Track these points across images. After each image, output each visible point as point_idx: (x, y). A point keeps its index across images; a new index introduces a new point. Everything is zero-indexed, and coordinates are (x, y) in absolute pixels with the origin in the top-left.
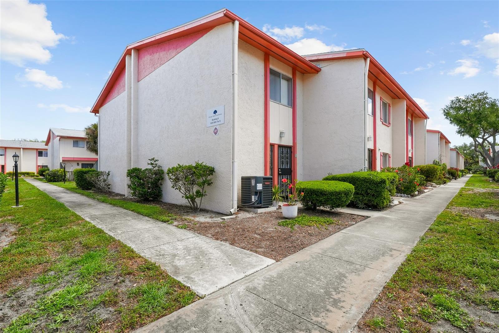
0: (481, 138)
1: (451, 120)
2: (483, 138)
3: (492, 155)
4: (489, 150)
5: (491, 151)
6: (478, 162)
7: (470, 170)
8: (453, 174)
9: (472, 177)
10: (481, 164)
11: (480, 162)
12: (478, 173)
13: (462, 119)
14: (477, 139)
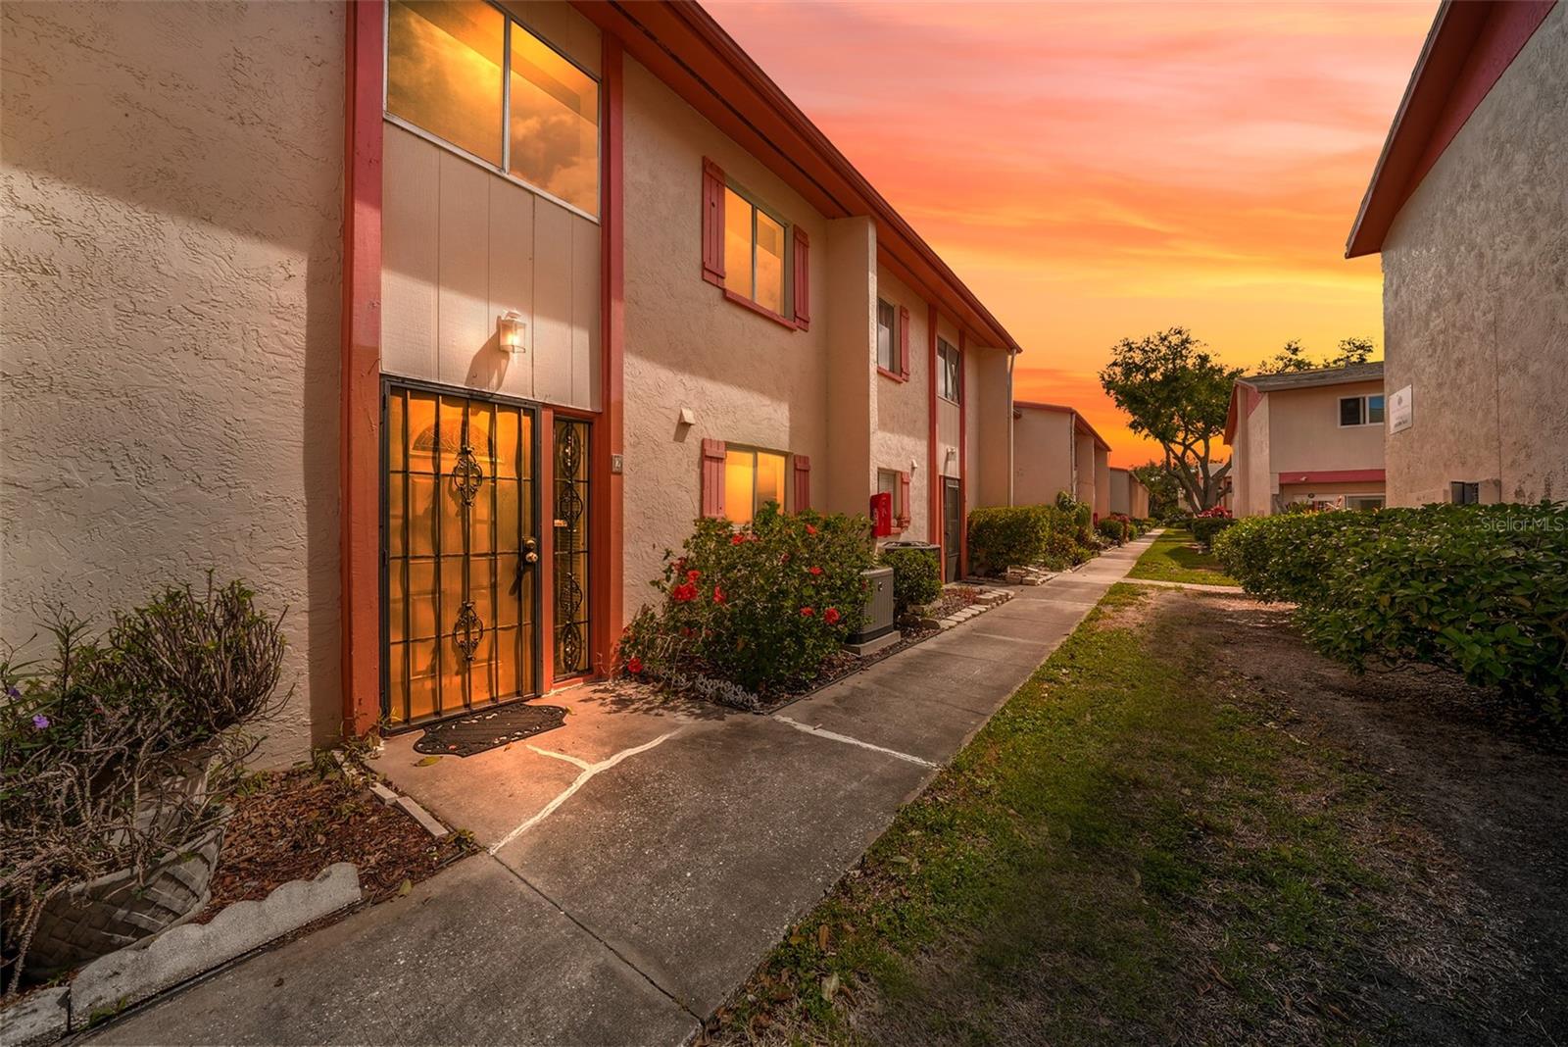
0: (1179, 443)
1: (1117, 399)
2: (1183, 444)
3: (1201, 484)
4: (1197, 473)
5: (1201, 475)
6: (1176, 501)
7: (1161, 518)
8: (1114, 533)
9: (1162, 536)
10: (1183, 505)
11: (1179, 501)
12: (1175, 525)
13: (1139, 393)
14: (1172, 446)
